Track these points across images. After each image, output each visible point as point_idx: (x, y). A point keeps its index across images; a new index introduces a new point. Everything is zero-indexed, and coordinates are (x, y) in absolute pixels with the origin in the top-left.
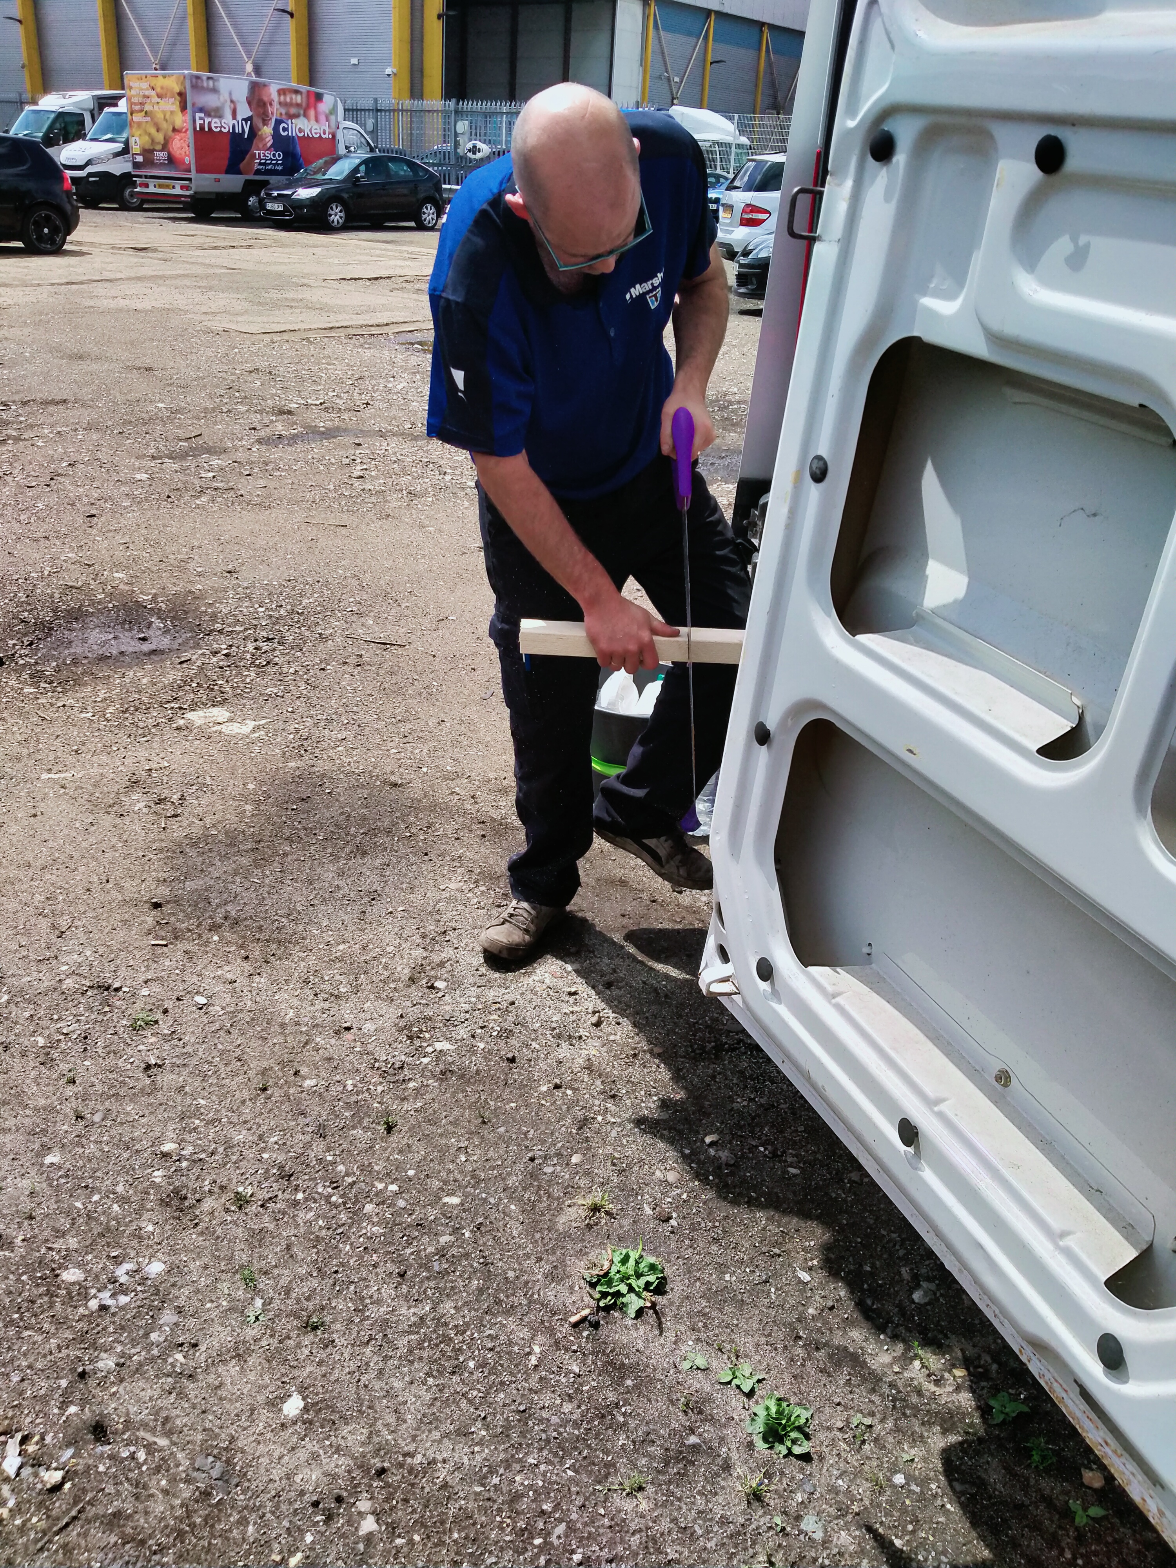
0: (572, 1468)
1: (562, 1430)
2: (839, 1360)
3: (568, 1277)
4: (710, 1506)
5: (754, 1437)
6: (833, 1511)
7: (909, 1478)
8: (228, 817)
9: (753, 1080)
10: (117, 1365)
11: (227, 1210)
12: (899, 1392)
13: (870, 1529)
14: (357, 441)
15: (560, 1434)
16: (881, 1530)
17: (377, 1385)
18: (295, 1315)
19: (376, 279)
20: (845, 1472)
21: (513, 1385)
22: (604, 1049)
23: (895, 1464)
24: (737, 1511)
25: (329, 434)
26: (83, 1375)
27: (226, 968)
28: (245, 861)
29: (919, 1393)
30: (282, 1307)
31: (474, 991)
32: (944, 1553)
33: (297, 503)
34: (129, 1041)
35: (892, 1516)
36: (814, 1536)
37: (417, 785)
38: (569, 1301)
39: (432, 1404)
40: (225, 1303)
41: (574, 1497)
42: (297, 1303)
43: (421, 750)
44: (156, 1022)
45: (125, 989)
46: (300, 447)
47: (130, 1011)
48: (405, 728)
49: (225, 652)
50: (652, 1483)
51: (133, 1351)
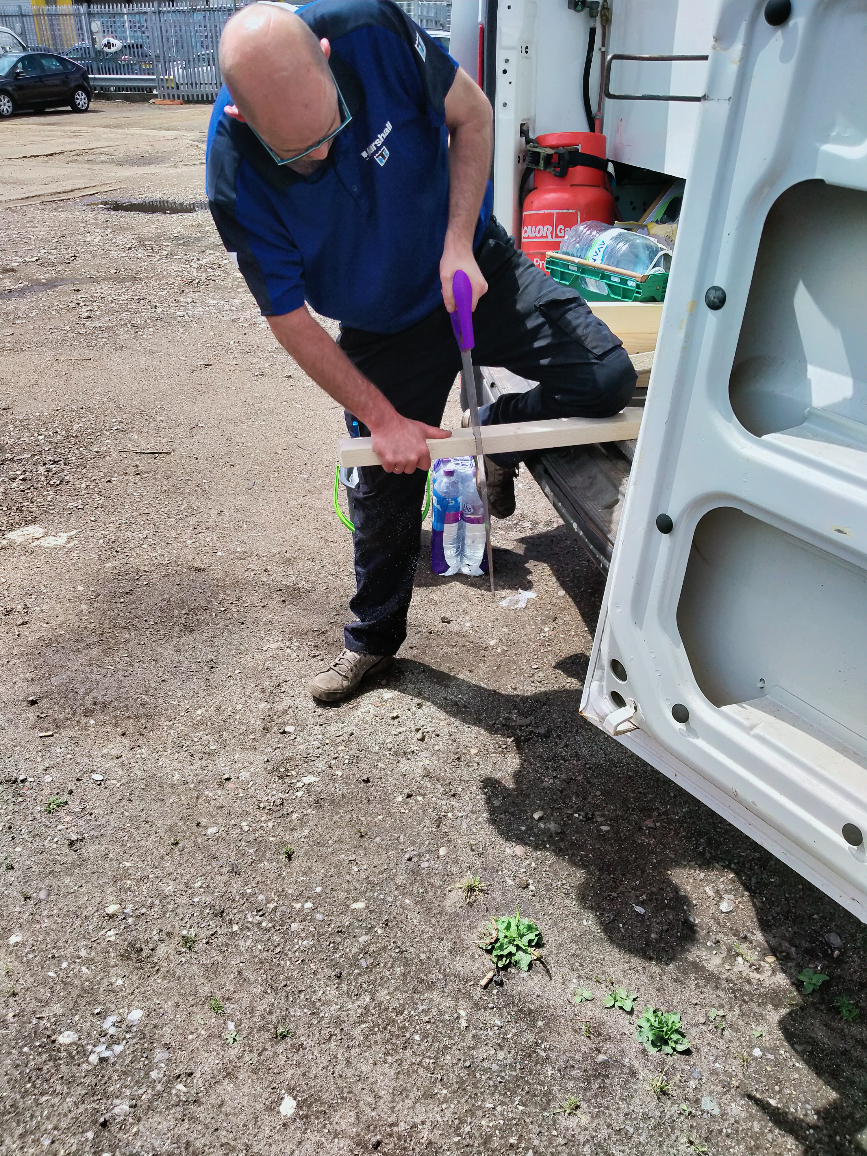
0: (521, 1103)
1: (503, 1074)
2: (685, 969)
3: (467, 949)
4: (632, 1107)
5: (645, 1044)
6: (719, 1089)
7: (763, 1049)
8: (69, 617)
9: (550, 761)
10: (131, 1107)
11: (179, 953)
12: (735, 984)
13: (750, 1097)
14: (75, 288)
15: (502, 1078)
16: (758, 1096)
17: (349, 1072)
18: (263, 1028)
19: (51, 155)
20: (718, 1056)
21: (454, 1047)
22: (434, 758)
23: (750, 1041)
24: (651, 1106)
25: (51, 284)
26: (104, 1124)
27: (110, 746)
28: (95, 652)
29: (749, 982)
30: (252, 1025)
31: (317, 730)
32: (807, 1102)
33: (43, 344)
34: (48, 823)
35: (762, 1082)
36: (714, 1112)
37: (217, 567)
38: (474, 969)
39: (397, 1078)
40: (203, 1032)
41: (530, 1127)
42: (262, 1019)
43: (212, 538)
44: (66, 803)
45: (30, 779)
46: (29, 297)
47: (40, 798)
48: (193, 521)
49: (21, 477)
50: (583, 1099)
51: (140, 1092)
